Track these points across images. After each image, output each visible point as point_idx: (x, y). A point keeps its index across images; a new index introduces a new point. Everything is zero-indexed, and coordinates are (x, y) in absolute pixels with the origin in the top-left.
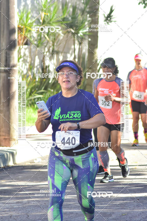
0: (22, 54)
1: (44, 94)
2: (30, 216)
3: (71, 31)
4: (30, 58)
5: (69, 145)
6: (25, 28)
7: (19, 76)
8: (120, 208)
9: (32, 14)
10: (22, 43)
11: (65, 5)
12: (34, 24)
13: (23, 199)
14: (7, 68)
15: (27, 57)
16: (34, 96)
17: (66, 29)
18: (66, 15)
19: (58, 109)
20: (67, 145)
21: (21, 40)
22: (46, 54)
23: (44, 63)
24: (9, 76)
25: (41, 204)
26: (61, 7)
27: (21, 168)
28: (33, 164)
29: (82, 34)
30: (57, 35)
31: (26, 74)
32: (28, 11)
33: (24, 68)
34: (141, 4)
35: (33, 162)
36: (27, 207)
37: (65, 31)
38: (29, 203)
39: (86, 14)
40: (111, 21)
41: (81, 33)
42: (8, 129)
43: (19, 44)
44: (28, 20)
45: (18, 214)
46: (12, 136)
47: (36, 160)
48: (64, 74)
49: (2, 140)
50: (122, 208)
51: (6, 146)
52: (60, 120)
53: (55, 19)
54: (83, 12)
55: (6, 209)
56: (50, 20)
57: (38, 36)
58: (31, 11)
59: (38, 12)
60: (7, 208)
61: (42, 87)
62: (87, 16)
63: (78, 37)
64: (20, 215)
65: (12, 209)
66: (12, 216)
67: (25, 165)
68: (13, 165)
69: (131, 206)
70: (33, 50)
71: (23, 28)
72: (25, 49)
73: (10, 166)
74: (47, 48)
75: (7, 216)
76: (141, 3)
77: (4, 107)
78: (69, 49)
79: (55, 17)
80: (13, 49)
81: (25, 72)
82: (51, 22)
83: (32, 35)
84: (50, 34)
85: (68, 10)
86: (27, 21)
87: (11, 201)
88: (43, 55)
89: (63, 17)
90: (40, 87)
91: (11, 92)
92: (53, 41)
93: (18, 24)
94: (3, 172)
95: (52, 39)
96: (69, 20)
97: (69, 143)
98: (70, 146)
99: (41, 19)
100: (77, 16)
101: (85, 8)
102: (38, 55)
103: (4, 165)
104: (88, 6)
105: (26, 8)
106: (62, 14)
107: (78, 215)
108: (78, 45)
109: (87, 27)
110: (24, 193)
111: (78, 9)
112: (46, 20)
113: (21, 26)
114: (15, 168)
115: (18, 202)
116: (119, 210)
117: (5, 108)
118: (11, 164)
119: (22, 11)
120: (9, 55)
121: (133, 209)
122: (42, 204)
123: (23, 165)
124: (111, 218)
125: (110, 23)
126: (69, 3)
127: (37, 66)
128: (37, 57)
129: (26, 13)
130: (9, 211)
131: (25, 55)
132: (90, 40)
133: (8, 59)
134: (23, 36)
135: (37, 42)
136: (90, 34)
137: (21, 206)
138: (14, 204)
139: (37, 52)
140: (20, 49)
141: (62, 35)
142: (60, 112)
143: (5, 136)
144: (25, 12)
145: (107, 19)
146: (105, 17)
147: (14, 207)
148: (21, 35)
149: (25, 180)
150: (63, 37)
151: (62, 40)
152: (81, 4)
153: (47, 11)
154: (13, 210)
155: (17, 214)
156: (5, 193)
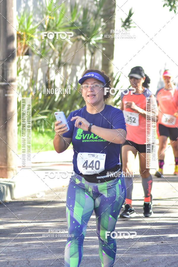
0: (22, 67)
1: (49, 115)
2: (31, 262)
3: (81, 39)
4: (31, 70)
5: (92, 169)
6: (26, 34)
8: (140, 253)
9: (34, 18)
10: (22, 53)
11: (74, 7)
12: (37, 30)
13: (23, 242)
14: (4, 83)
15: (28, 70)
16: (37, 117)
17: (75, 36)
18: (75, 19)
20: (89, 169)
21: (20, 49)
22: (51, 67)
23: (49, 78)
24: (7, 93)
25: (45, 247)
26: (69, 10)
27: (20, 204)
28: (35, 199)
29: (94, 43)
30: (64, 43)
31: (27, 90)
32: (29, 14)
33: (25, 83)
34: (166, 6)
35: (34, 197)
36: (27, 252)
37: (74, 39)
38: (30, 246)
39: (99, 18)
40: (130, 27)
41: (93, 41)
42: (5, 157)
43: (18, 54)
44: (30, 25)
45: (17, 260)
46: (10, 166)
47: (38, 194)
48: (87, 87)
50: (143, 253)
53: (62, 24)
54: (96, 15)
55: (2, 253)
56: (56, 25)
57: (42, 44)
58: (33, 14)
59: (41, 16)
60: (4, 253)
61: (47, 106)
62: (100, 20)
63: (90, 45)
64: (19, 261)
65: (9, 253)
66: (9, 262)
67: (26, 200)
68: (11, 200)
69: (153, 250)
70: (36, 61)
71: (23, 35)
72: (26, 60)
73: (7, 202)
74: (53, 59)
75: (3, 262)
76: (166, 4)
78: (79, 60)
79: (61, 22)
80: (11, 61)
81: (26, 88)
82: (57, 28)
83: (34, 43)
84: (56, 43)
85: (78, 13)
86: (28, 27)
88: (47, 67)
89: (72, 22)
90: (43, 106)
91: (8, 112)
92: (60, 50)
93: (18, 30)
95: (59, 48)
96: (79, 26)
97: (92, 167)
98: (93, 170)
99: (45, 24)
100: (89, 20)
101: (98, 11)
102: (42, 67)
104: (102, 9)
105: (27, 10)
106: (71, 18)
107: (89, 261)
108: (89, 55)
109: (101, 34)
110: (24, 235)
111: (90, 11)
112: (51, 25)
113: (21, 32)
114: (13, 204)
115: (17, 246)
116: (139, 255)
117: (1, 132)
118: (8, 199)
119: (22, 14)
120: (6, 67)
121: (156, 254)
123: (23, 200)
124: (129, 264)
125: (128, 29)
126: (79, 4)
127: (40, 81)
128: (40, 70)
129: (27, 16)
130: (6, 256)
131: (25, 67)
132: (104, 49)
133: (5, 72)
134: (23, 45)
135: (40, 52)
136: (105, 42)
137: (20, 250)
138: (11, 247)
139: (40, 64)
140: (19, 60)
141: (70, 43)
142: (82, 131)
143: (1, 165)
144: (25, 15)
145: (125, 25)
146: (122, 22)
147: (12, 251)
148: (21, 44)
149: (25, 218)
150: (72, 46)
151: (70, 49)
152: (94, 6)
153: (52, 15)
154: (11, 254)
155: (15, 260)
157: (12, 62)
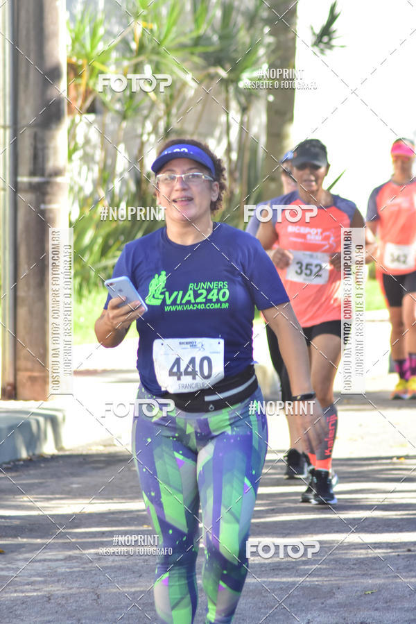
0: (80, 140)
2: (103, 597)
3: (217, 74)
4: (102, 149)
5: (194, 378)
6: (89, 64)
7: (71, 201)
8: (359, 575)
9: (107, 25)
10: (81, 108)
12: (114, 55)
14: (36, 179)
15: (95, 147)
16: (116, 256)
17: (204, 68)
18: (204, 29)
19: (157, 276)
20: (187, 380)
21: (76, 99)
22: (148, 140)
24: (44, 202)
25: (134, 561)
26: (188, 7)
27: (77, 460)
28: (112, 450)
30: (179, 85)
31: (92, 194)
32: (95, 17)
33: (87, 179)
35: (110, 445)
36: (93, 572)
37: (201, 75)
38: (99, 559)
39: (260, 25)
40: (333, 46)
42: (42, 351)
43: (71, 111)
44: (98, 43)
45: (70, 591)
47: (120, 438)
49: (24, 381)
50: (363, 575)
51: (36, 400)
52: (167, 309)
53: (174, 39)
54: (252, 19)
55: (34, 576)
56: (160, 43)
58: (106, 17)
59: (124, 21)
60: (39, 575)
61: (138, 232)
62: (262, 30)
63: (237, 90)
64: (75, 594)
65: (52, 577)
66: (52, 598)
67: (90, 452)
68: (55, 452)
70: (112, 127)
71: (81, 67)
72: (90, 124)
73: (46, 457)
74: (151, 122)
75: (38, 596)
77: (29, 289)
78: (213, 124)
79: (171, 36)
80: (54, 126)
81: (88, 189)
82: (162, 49)
85: (210, 15)
86: (93, 47)
87: (49, 555)
88: (138, 141)
89: (195, 35)
90: (130, 233)
92: (169, 101)
93: (69, 54)
94: (26, 473)
95: (166, 96)
96: (211, 44)
97: (193, 374)
98: (195, 382)
99: (134, 39)
100: (235, 30)
101: (257, 9)
102: (126, 141)
103: (31, 454)
104: (266, 4)
105: (91, 8)
106: (193, 26)
108: (237, 112)
109: (264, 63)
110: (86, 533)
111: (238, 11)
112: (146, 42)
113: (78, 58)
114: (61, 462)
115: (69, 558)
116: (355, 581)
117: (31, 293)
118: (48, 448)
119: (79, 17)
120: (43, 141)
121: (396, 577)
122: (138, 561)
123: (84, 453)
124: (331, 601)
125: (328, 52)
127: (121, 174)
128: (121, 147)
129: (90, 21)
130: (44, 582)
131: (87, 141)
132: (271, 98)
133: (40, 153)
134: (82, 89)
135: (122, 104)
137: (78, 569)
138: (57, 562)
139: (121, 134)
140: (73, 125)
141: (193, 85)
142: (163, 285)
143: (32, 370)
144: (87, 20)
145: (320, 41)
146: (314, 34)
147: (59, 570)
148: (77, 86)
149: (89, 495)
150: (196, 91)
151: (191, 99)
153: (150, 18)
154: (56, 579)
155: (67, 592)
156: (31, 530)
157: (57, 129)
